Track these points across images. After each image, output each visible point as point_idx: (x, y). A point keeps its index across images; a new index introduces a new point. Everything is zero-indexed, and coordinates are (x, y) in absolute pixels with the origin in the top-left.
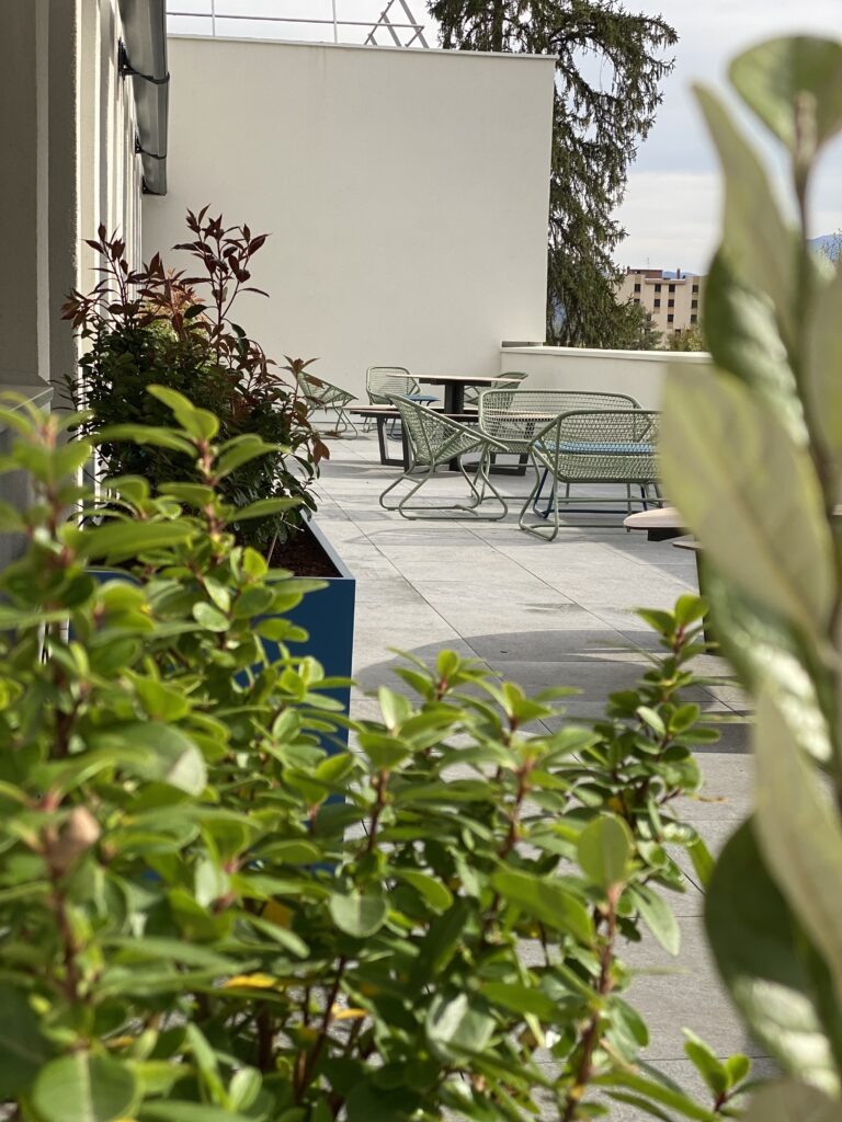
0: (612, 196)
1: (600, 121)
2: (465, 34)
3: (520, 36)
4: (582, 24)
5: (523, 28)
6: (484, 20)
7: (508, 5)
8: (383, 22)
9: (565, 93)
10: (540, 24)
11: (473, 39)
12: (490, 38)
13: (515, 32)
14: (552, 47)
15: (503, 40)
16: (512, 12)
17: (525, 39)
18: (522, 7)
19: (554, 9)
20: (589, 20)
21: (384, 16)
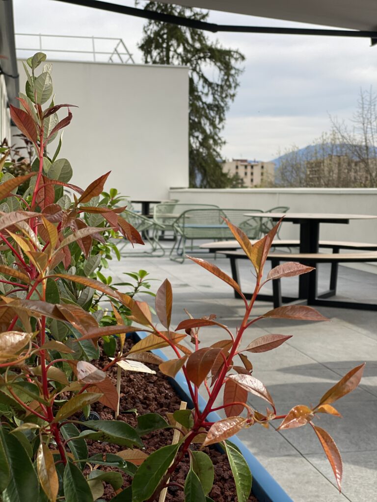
0: (220, 126)
1: (213, 94)
2: (154, 58)
3: (178, 58)
4: (204, 53)
5: (179, 54)
6: (162, 51)
7: (172, 45)
8: (115, 52)
9: (198, 83)
10: (186, 53)
11: (158, 59)
12: (165, 59)
13: (176, 56)
14: (192, 63)
15: (170, 60)
16: (174, 48)
17: (180, 59)
18: (178, 46)
19: (193, 46)
20: (207, 51)
21: (116, 50)
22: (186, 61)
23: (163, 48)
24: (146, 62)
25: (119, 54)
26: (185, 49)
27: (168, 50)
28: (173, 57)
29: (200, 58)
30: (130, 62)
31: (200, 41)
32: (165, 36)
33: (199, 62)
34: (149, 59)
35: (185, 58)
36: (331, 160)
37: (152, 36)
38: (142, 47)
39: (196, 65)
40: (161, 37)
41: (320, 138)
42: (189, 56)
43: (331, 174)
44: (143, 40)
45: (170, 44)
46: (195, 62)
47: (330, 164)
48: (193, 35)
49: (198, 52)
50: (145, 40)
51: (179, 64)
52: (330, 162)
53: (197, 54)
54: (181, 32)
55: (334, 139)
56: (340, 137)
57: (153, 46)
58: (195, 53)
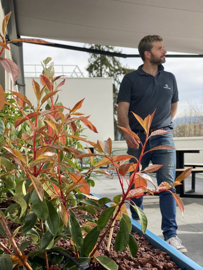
2: (94, 75)
3: (106, 74)
4: (120, 71)
5: (107, 72)
6: (98, 71)
7: (103, 68)
8: (74, 72)
9: (117, 86)
10: (111, 72)
11: (96, 75)
12: (100, 75)
13: (105, 73)
14: (114, 76)
15: (103, 75)
16: (104, 69)
17: (108, 75)
18: (107, 68)
19: (114, 68)
20: (122, 70)
21: (74, 71)
22: (111, 75)
23: (98, 69)
24: (90, 76)
25: (76, 73)
26: (110, 69)
27: (101, 70)
28: (104, 74)
29: (118, 74)
30: (82, 77)
31: (118, 65)
32: (99, 64)
33: (118, 76)
34: (91, 75)
35: (110, 74)
36: (190, 124)
37: (93, 64)
38: (88, 70)
39: (116, 77)
40: (98, 64)
41: (183, 113)
42: (112, 73)
43: (190, 131)
44: (88, 66)
45: (102, 67)
46: (115, 76)
47: (190, 126)
48: (114, 62)
49: (117, 71)
50: (89, 66)
51: (107, 77)
52: (190, 125)
53: (116, 71)
54: (108, 61)
55: (191, 113)
56: (194, 112)
57: (94, 68)
58: (115, 71)
